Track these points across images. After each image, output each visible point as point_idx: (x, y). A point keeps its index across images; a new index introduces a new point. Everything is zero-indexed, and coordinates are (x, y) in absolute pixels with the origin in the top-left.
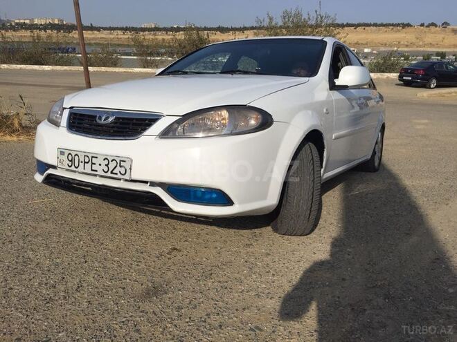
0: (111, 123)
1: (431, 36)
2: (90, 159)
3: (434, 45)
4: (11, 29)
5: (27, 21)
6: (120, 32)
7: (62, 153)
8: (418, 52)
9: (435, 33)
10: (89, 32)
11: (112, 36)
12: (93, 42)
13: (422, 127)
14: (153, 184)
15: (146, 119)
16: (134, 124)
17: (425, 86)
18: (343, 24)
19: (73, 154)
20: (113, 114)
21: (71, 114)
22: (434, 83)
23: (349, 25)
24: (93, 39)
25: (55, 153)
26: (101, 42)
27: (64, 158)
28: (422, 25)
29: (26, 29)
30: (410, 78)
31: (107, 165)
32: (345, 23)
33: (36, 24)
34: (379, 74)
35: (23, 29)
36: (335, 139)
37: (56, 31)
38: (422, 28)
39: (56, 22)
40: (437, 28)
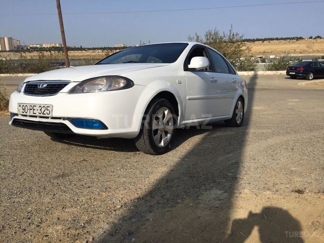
0: (45, 87)
1: (317, 45)
2: (33, 107)
3: (319, 51)
4: (27, 51)
5: (38, 46)
6: (100, 51)
7: (20, 106)
8: (309, 56)
9: (320, 43)
10: (80, 51)
11: (95, 54)
12: (82, 58)
13: (293, 104)
14: (64, 119)
15: (62, 85)
16: (56, 87)
17: (305, 78)
18: (254, 39)
19: (25, 105)
20: (46, 83)
21: (27, 85)
22: (311, 76)
23: (258, 40)
24: (82, 56)
25: (17, 106)
26: (87, 58)
27: (21, 108)
28: (311, 38)
29: (37, 51)
30: (294, 73)
31: (40, 110)
32: (255, 39)
33: (44, 48)
34: (274, 71)
35: (35, 51)
36: (188, 100)
37: (57, 52)
38: (311, 40)
39: (58, 46)
40: (322, 40)
